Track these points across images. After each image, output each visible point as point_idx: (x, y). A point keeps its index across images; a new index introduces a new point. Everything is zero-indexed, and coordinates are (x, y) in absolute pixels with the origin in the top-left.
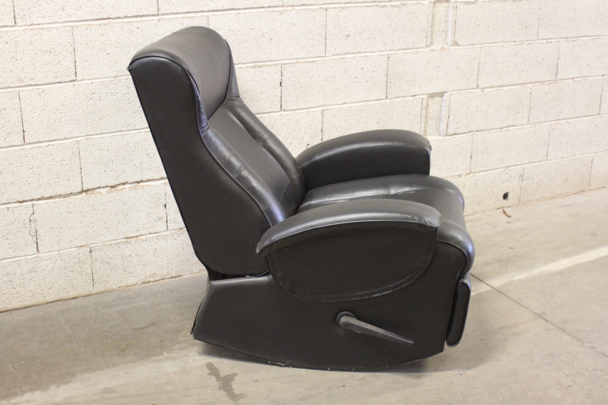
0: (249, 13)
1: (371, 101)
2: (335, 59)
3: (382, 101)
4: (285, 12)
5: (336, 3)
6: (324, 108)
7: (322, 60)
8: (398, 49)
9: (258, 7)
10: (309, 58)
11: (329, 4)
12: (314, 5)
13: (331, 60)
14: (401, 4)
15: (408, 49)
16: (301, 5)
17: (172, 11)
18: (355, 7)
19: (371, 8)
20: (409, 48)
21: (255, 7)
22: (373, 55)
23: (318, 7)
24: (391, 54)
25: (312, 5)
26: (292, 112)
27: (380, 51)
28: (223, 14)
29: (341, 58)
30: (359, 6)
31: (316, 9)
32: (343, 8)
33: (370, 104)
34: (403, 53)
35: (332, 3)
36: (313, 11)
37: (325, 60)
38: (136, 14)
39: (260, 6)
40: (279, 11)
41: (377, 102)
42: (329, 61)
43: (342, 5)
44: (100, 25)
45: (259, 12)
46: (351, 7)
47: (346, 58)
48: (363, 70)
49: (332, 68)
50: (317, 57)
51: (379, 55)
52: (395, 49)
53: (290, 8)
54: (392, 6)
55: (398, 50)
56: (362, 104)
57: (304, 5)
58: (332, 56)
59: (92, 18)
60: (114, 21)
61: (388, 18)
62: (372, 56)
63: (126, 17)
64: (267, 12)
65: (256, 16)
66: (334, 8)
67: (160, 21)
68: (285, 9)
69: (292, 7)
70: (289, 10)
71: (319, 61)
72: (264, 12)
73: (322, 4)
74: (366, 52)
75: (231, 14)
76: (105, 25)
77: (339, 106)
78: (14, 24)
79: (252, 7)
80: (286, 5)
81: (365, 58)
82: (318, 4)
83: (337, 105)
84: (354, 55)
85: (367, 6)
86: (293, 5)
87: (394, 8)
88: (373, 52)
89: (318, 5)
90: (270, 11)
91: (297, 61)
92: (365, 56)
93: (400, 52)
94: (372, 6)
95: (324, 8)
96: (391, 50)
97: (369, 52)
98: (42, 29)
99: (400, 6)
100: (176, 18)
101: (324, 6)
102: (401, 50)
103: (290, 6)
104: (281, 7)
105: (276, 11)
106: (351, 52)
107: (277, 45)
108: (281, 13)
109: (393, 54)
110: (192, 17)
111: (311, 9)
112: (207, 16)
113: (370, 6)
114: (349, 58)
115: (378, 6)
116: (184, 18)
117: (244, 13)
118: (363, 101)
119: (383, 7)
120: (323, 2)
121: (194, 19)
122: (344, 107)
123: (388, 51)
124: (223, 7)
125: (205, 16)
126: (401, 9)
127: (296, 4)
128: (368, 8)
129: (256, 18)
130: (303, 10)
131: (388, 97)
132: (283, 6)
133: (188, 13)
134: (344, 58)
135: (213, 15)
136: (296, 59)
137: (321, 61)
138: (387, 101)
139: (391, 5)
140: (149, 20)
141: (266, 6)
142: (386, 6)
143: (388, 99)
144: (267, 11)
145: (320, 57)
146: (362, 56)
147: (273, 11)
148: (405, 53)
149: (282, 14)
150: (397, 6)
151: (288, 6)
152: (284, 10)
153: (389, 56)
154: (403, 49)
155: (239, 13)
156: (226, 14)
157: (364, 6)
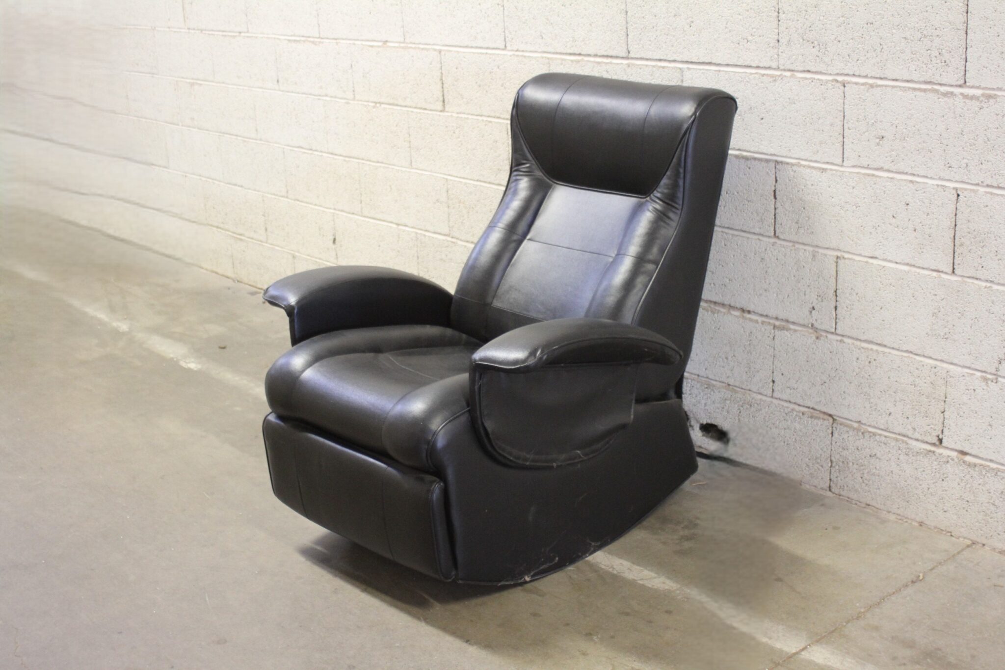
0: (732, 72)
1: (923, 268)
2: (857, 173)
3: (943, 275)
4: (780, 78)
5: (859, 76)
6: (839, 254)
7: (835, 170)
8: (976, 182)
9: (744, 64)
10: (816, 161)
11: (847, 75)
12: (825, 74)
13: (850, 173)
14: (983, 95)
15: (999, 188)
16: (804, 71)
17: (642, 56)
18: (893, 87)
19: (923, 94)
20: (1000, 185)
21: (739, 64)
22: (927, 183)
23: (831, 78)
24: (962, 189)
25: (821, 73)
26: (791, 244)
27: (940, 179)
28: (700, 69)
29: (869, 175)
30: (900, 87)
31: (827, 81)
32: (872, 86)
33: (919, 274)
34: (987, 193)
35: (854, 75)
36: (822, 83)
37: (841, 171)
38: (605, 54)
39: (746, 64)
40: (772, 76)
41: (935, 274)
42: (847, 174)
43: (871, 81)
44: (572, 61)
45: (746, 73)
46: (886, 86)
47: (877, 176)
48: (909, 207)
49: (853, 188)
50: (828, 163)
51: (938, 186)
52: (970, 181)
53: (788, 74)
54: (965, 96)
55: (977, 185)
56: (906, 268)
57: (809, 71)
58: (854, 166)
59: (565, 52)
60: (586, 59)
61: (956, 118)
62: (924, 183)
63: (596, 56)
64: (756, 75)
65: (740, 79)
66: (856, 84)
67: (629, 66)
68: (781, 75)
69: (792, 73)
70: (785, 76)
71: (831, 170)
72: (753, 74)
73: (838, 74)
74: (914, 175)
75: (710, 70)
76: (578, 62)
77: (865, 259)
78: (503, 47)
79: (736, 64)
80: (782, 67)
81: (910, 185)
82: (829, 72)
83: (860, 255)
84: (891, 175)
85: (915, 89)
86: (792, 68)
87: (967, 101)
88: (926, 177)
89: (830, 74)
90: (761, 74)
91: (799, 163)
92: (911, 182)
93: (982, 190)
94: (925, 90)
95: (840, 82)
96: (963, 182)
97: (918, 176)
98: (525, 57)
99: (981, 99)
100: (647, 66)
101: (840, 78)
102: (983, 186)
103: (789, 70)
104: (774, 69)
105: (768, 75)
106: (886, 167)
107: (770, 130)
108: (774, 79)
109: (966, 190)
110: (663, 67)
111: (818, 79)
112: (680, 69)
113: (920, 90)
114: (882, 177)
115: (936, 91)
116: (654, 66)
117: (726, 72)
118: (907, 264)
119: (945, 94)
120: (838, 71)
121: (666, 70)
122: (872, 264)
123: (956, 181)
124: (698, 59)
125: (677, 68)
126: (982, 104)
127: (796, 69)
128: (918, 93)
129: (741, 81)
130: (806, 79)
131: (956, 272)
132: (778, 68)
133: (660, 60)
134: (873, 175)
135: (689, 69)
136: (797, 159)
137: (834, 172)
138: (953, 278)
139: (962, 94)
140: (618, 64)
141: (754, 65)
142: (952, 93)
143: (956, 275)
144: (756, 73)
145: (832, 164)
146: (905, 180)
147: (764, 74)
148: (991, 194)
149: (775, 81)
150: (972, 98)
151: (784, 70)
152: (779, 76)
153: (959, 192)
154: (988, 186)
155: (720, 71)
156: (703, 69)
157: (909, 88)
